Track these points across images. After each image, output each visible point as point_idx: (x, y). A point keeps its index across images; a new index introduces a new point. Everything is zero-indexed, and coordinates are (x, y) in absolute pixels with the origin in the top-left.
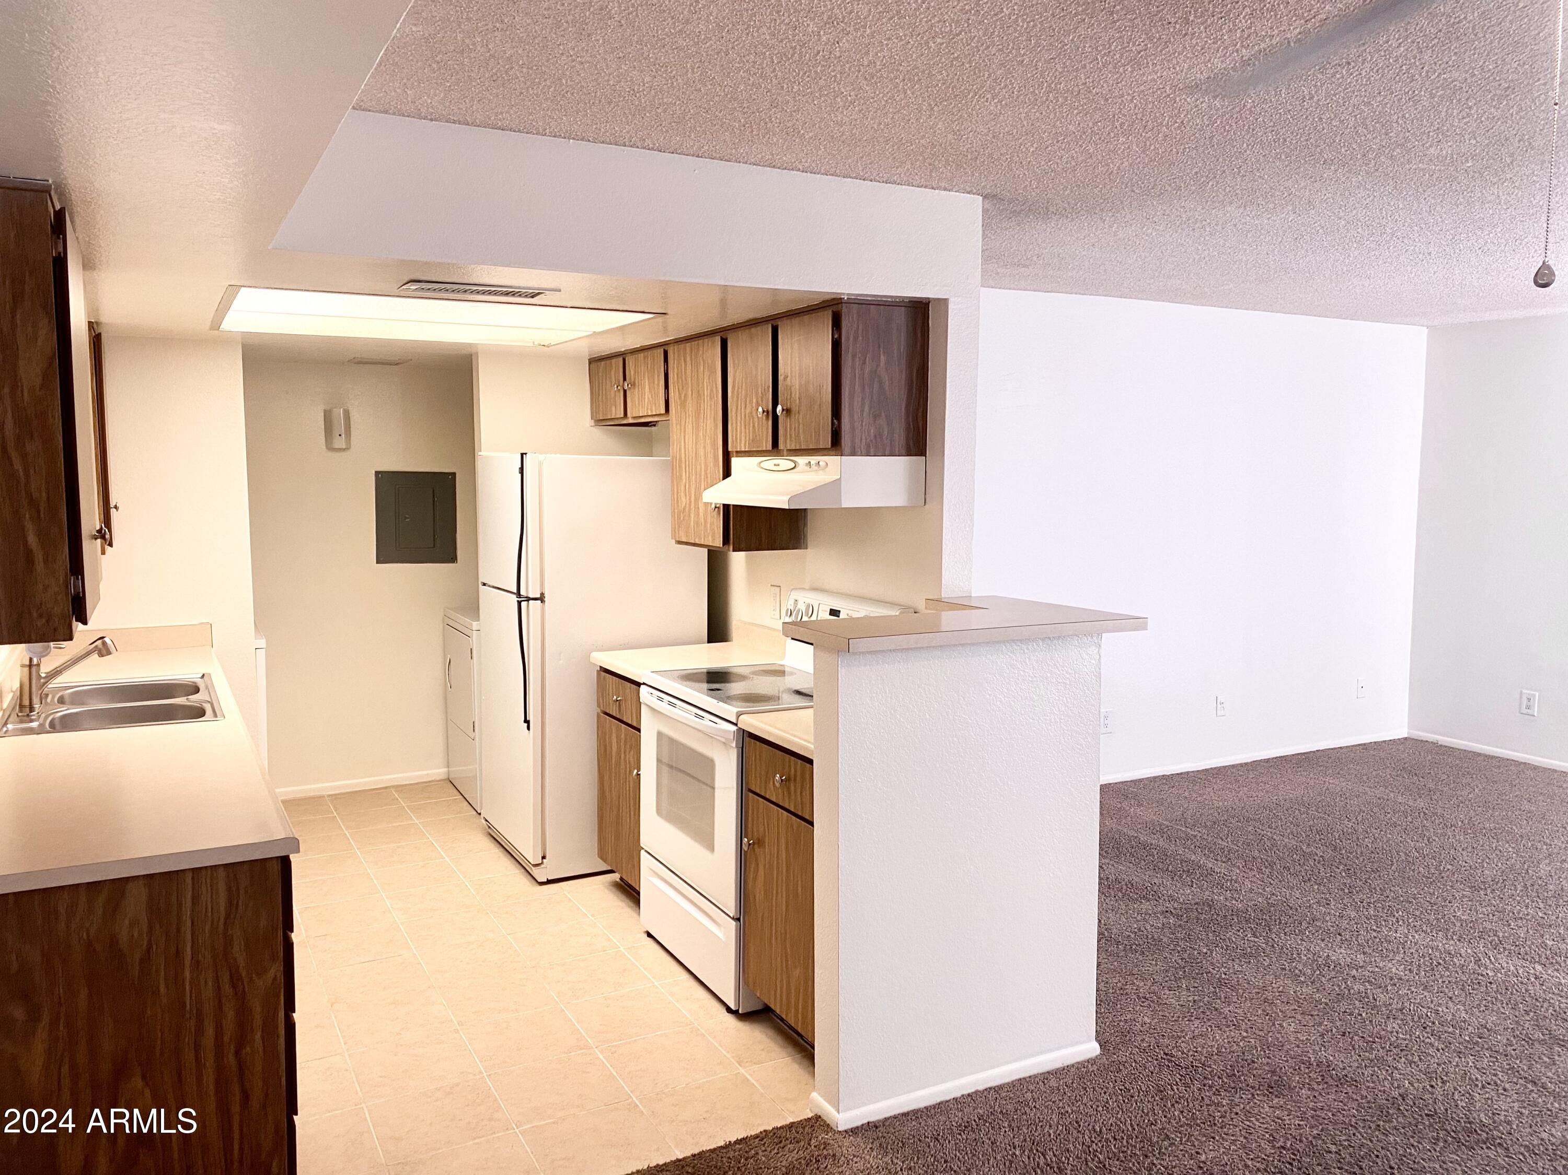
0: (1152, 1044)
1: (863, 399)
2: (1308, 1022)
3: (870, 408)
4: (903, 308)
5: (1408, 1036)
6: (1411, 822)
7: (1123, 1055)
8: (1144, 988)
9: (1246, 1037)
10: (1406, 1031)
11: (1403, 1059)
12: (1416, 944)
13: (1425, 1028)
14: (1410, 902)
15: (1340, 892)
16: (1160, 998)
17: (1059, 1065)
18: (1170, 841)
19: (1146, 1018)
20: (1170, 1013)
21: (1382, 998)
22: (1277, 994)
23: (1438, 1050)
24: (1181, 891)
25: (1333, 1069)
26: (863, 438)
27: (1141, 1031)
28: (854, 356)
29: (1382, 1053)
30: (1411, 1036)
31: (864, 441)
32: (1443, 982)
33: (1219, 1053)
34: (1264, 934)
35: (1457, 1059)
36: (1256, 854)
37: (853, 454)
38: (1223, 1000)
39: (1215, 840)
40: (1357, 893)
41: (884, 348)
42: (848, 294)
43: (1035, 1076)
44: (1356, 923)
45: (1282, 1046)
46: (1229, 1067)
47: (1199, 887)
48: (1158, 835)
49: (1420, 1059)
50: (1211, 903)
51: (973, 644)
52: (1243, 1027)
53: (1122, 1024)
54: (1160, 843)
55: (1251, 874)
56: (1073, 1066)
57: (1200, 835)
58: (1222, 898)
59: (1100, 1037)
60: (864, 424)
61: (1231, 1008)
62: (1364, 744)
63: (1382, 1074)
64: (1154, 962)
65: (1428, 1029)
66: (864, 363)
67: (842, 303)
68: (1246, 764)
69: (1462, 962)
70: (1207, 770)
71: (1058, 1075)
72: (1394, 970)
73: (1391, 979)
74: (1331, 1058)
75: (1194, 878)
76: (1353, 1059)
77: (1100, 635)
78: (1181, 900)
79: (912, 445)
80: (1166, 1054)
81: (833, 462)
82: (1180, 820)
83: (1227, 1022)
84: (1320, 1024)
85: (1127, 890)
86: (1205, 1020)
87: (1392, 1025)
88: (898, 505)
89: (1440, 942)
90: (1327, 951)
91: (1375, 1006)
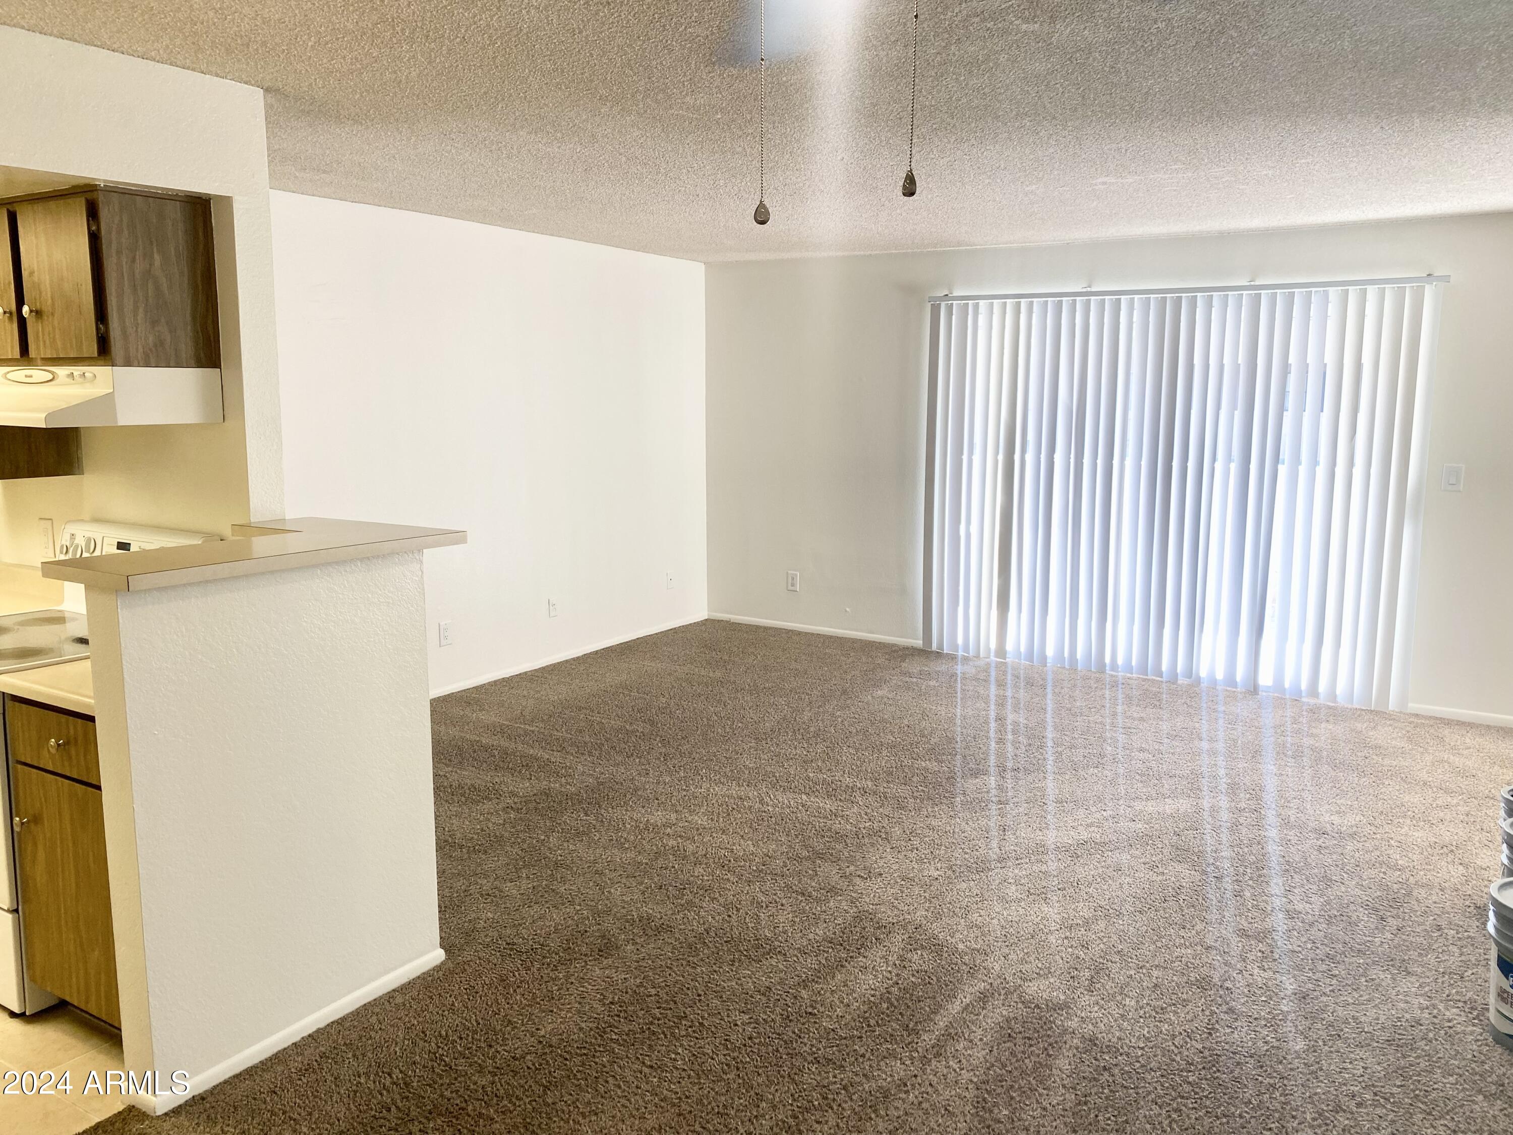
0: (495, 938)
1: (136, 302)
2: (632, 884)
3: (146, 312)
4: (178, 202)
5: (711, 877)
6: (712, 691)
7: (468, 954)
8: (486, 885)
9: (580, 910)
10: (709, 873)
11: (707, 898)
12: (716, 795)
13: (723, 867)
14: (712, 760)
15: (657, 762)
16: (502, 892)
17: (405, 980)
18: (511, 740)
19: (489, 914)
20: (511, 904)
21: (691, 848)
22: (606, 864)
23: (733, 883)
24: (521, 785)
25: (653, 921)
26: (140, 347)
27: (485, 928)
28: (119, 252)
29: (691, 897)
30: (713, 876)
31: (141, 350)
32: (737, 824)
33: (556, 931)
34: (595, 811)
35: (747, 888)
36: (587, 739)
37: (128, 363)
38: (559, 880)
39: (552, 732)
40: (671, 759)
41: (157, 245)
42: (105, 181)
43: (381, 997)
44: (670, 787)
45: (610, 911)
46: (565, 942)
47: (537, 779)
48: (499, 735)
49: (720, 895)
50: (548, 792)
51: (283, 571)
52: (577, 901)
53: (466, 924)
54: (501, 743)
55: (582, 759)
56: (419, 977)
57: (537, 729)
58: (557, 785)
59: (445, 944)
60: (139, 330)
61: (567, 887)
62: (675, 628)
63: (691, 915)
64: (496, 858)
65: (726, 868)
66: (133, 260)
67: (96, 190)
68: (578, 658)
69: (750, 804)
70: (543, 668)
71: (404, 991)
72: (699, 822)
73: (698, 829)
74: (651, 912)
75: (533, 771)
76: (668, 909)
77: (420, 551)
78: (521, 794)
79: (202, 355)
80: (508, 944)
81: (102, 372)
82: (519, 719)
83: (563, 900)
84: (642, 883)
85: (470, 794)
86: (543, 903)
87: (699, 870)
88: (189, 422)
89: (735, 790)
90: (646, 816)
91: (685, 857)
